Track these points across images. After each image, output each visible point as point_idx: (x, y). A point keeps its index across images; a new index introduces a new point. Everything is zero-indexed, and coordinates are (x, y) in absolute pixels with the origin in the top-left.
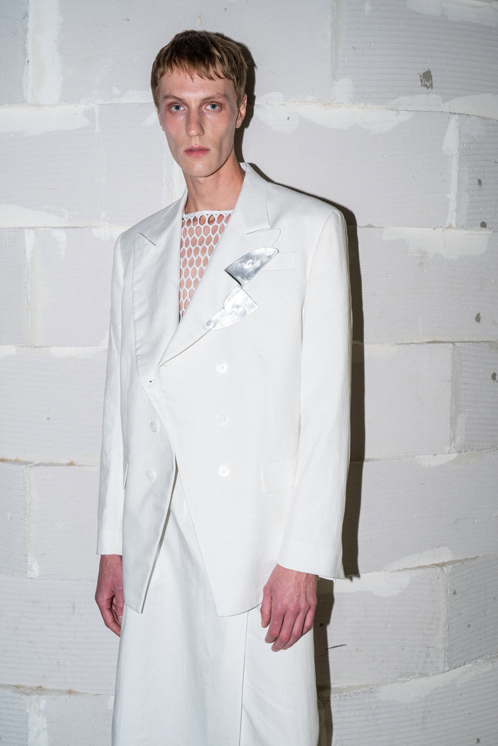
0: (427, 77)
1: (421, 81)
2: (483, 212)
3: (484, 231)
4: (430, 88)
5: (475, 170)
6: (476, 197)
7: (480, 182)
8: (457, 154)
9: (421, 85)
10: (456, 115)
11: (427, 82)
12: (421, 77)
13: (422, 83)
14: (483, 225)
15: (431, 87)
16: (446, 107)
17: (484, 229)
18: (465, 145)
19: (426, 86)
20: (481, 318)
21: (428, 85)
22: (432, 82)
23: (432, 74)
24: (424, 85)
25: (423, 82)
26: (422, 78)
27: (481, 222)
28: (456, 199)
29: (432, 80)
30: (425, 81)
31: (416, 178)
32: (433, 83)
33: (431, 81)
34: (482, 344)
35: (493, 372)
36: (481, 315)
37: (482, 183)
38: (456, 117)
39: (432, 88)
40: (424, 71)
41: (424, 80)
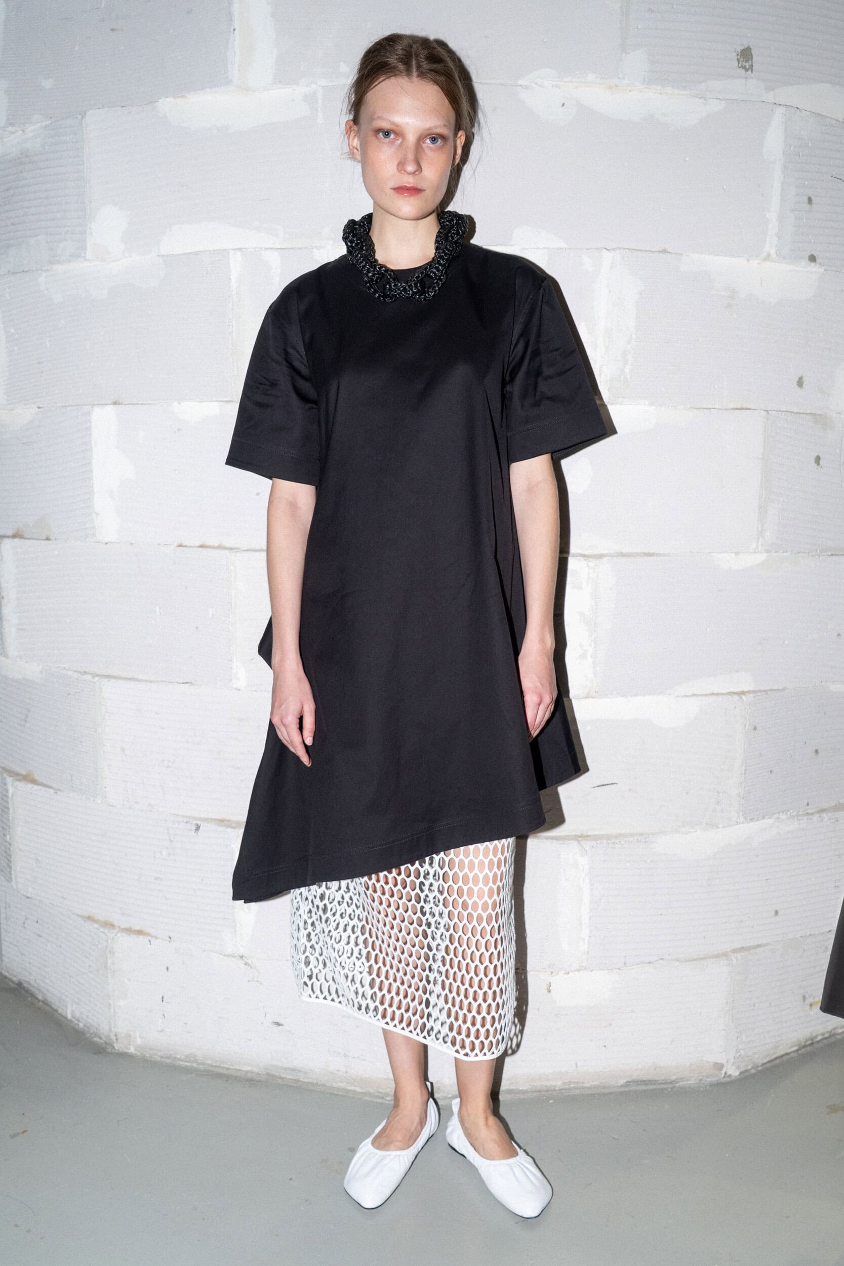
0: (746, 55)
1: (738, 60)
2: (812, 241)
3: (814, 268)
4: (750, 71)
5: (805, 184)
6: (804, 220)
7: (810, 200)
8: (781, 160)
9: (738, 66)
10: (782, 107)
11: (746, 62)
12: (738, 55)
13: (739, 63)
14: (812, 259)
15: (750, 69)
16: (770, 97)
17: (813, 264)
18: (792, 148)
19: (744, 67)
20: (805, 383)
21: (747, 67)
22: (752, 63)
23: (752, 53)
24: (742, 66)
25: (741, 62)
26: (739, 57)
27: (810, 254)
28: (777, 220)
29: (752, 60)
30: (743, 61)
31: (726, 190)
32: (753, 65)
33: (750, 61)
34: (803, 416)
35: (816, 455)
36: (804, 378)
37: (813, 202)
38: (780, 111)
39: (752, 72)
40: (742, 48)
41: (742, 59)
